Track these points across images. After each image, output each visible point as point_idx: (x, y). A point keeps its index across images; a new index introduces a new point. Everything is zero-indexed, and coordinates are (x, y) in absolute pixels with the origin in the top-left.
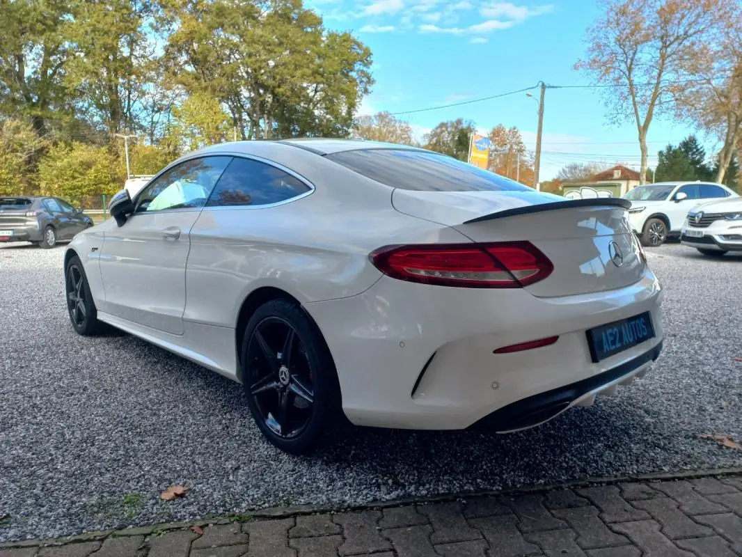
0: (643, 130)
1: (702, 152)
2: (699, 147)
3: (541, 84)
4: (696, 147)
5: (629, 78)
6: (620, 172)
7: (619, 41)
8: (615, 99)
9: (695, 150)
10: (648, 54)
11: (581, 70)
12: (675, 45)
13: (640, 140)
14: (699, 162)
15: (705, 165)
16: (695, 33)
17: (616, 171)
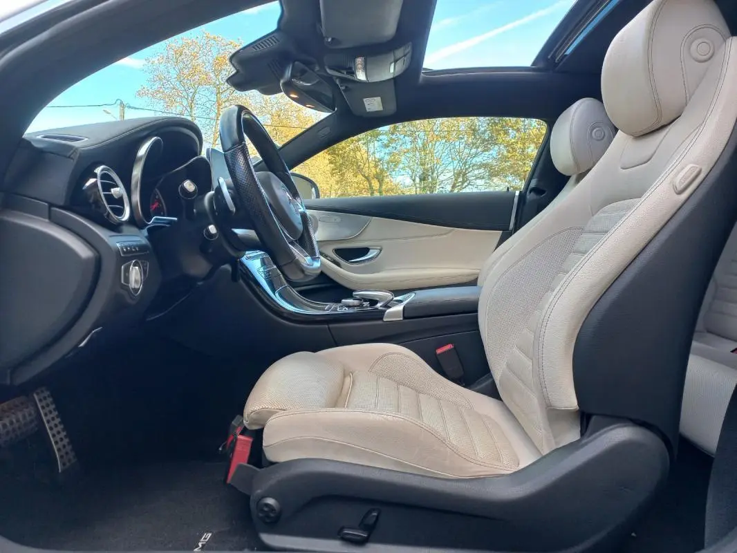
12: (227, 94)
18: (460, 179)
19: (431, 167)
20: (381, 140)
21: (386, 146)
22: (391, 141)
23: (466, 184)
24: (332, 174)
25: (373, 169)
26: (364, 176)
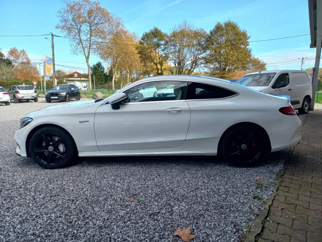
0: (87, 58)
1: (103, 68)
2: (102, 66)
3: (51, 34)
4: (101, 66)
5: (79, 36)
6: (77, 74)
7: (73, 20)
8: (74, 43)
9: (101, 67)
10: (85, 28)
11: (59, 29)
12: (94, 27)
13: (87, 62)
14: (103, 72)
15: (105, 73)
16: (101, 23)
17: (75, 74)
18: (194, 64)
19: (182, 59)
20: (161, 48)
21: (163, 50)
22: (165, 48)
23: (196, 66)
24: (141, 62)
25: (158, 60)
26: (154, 63)
